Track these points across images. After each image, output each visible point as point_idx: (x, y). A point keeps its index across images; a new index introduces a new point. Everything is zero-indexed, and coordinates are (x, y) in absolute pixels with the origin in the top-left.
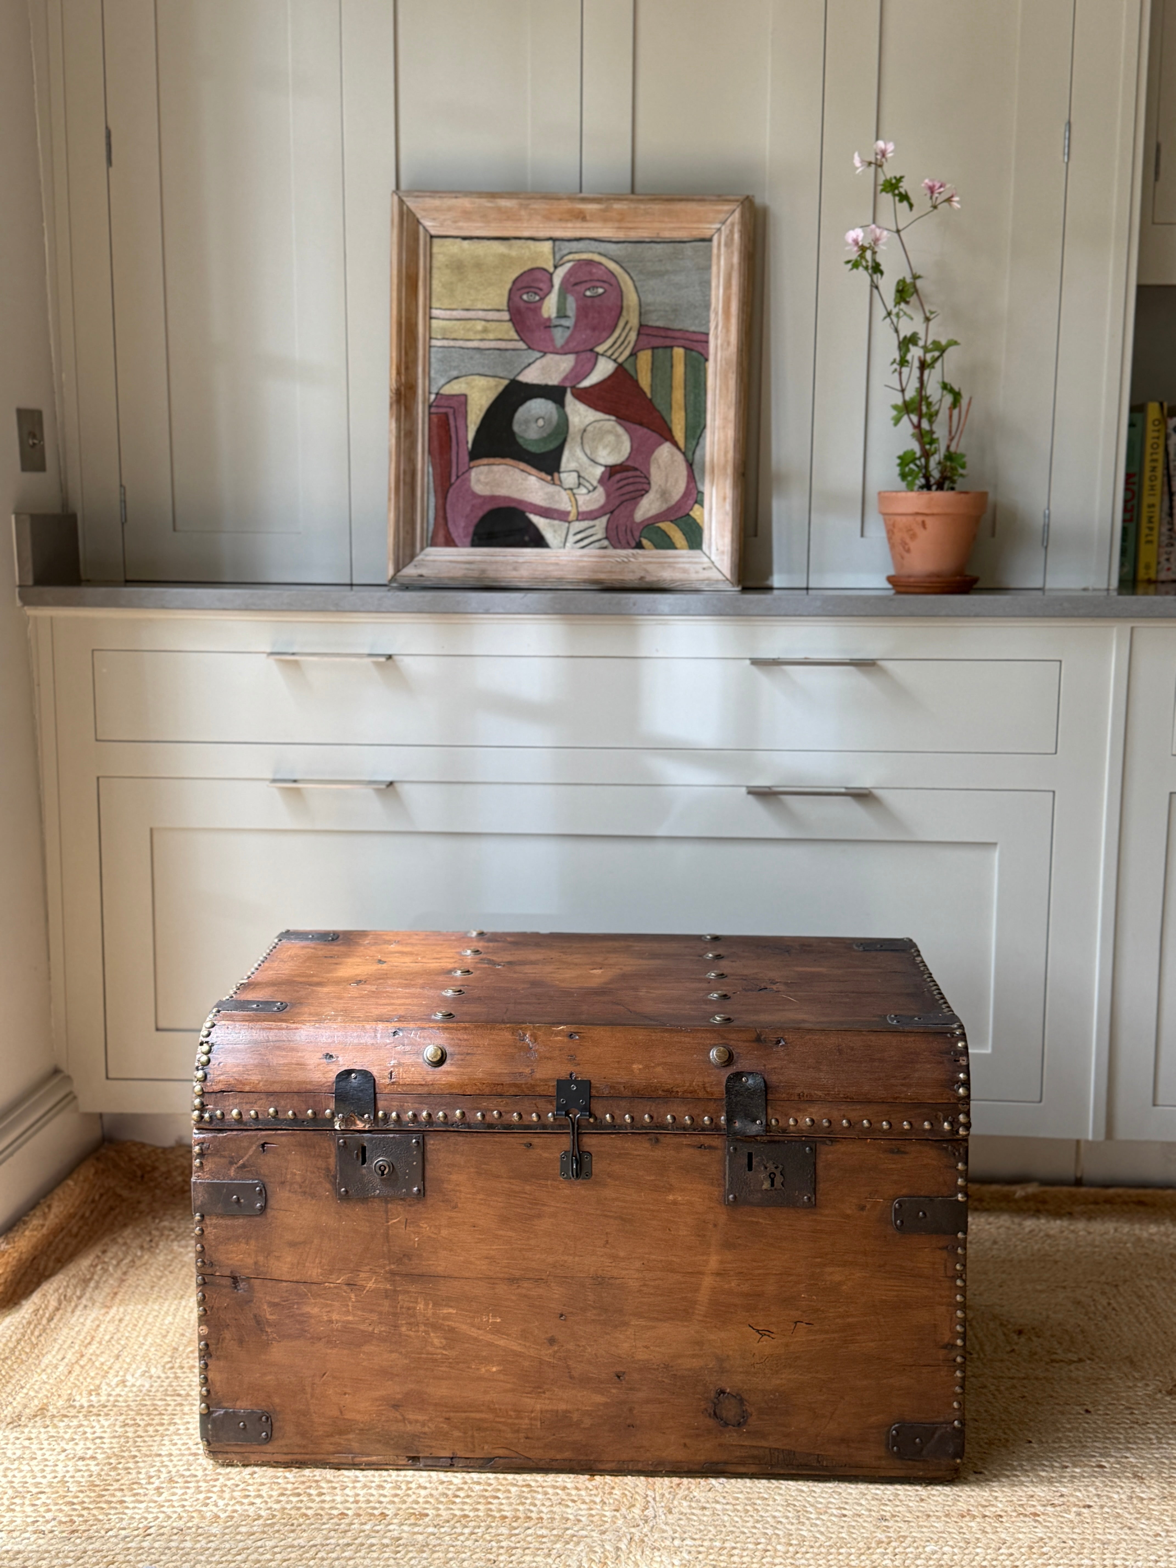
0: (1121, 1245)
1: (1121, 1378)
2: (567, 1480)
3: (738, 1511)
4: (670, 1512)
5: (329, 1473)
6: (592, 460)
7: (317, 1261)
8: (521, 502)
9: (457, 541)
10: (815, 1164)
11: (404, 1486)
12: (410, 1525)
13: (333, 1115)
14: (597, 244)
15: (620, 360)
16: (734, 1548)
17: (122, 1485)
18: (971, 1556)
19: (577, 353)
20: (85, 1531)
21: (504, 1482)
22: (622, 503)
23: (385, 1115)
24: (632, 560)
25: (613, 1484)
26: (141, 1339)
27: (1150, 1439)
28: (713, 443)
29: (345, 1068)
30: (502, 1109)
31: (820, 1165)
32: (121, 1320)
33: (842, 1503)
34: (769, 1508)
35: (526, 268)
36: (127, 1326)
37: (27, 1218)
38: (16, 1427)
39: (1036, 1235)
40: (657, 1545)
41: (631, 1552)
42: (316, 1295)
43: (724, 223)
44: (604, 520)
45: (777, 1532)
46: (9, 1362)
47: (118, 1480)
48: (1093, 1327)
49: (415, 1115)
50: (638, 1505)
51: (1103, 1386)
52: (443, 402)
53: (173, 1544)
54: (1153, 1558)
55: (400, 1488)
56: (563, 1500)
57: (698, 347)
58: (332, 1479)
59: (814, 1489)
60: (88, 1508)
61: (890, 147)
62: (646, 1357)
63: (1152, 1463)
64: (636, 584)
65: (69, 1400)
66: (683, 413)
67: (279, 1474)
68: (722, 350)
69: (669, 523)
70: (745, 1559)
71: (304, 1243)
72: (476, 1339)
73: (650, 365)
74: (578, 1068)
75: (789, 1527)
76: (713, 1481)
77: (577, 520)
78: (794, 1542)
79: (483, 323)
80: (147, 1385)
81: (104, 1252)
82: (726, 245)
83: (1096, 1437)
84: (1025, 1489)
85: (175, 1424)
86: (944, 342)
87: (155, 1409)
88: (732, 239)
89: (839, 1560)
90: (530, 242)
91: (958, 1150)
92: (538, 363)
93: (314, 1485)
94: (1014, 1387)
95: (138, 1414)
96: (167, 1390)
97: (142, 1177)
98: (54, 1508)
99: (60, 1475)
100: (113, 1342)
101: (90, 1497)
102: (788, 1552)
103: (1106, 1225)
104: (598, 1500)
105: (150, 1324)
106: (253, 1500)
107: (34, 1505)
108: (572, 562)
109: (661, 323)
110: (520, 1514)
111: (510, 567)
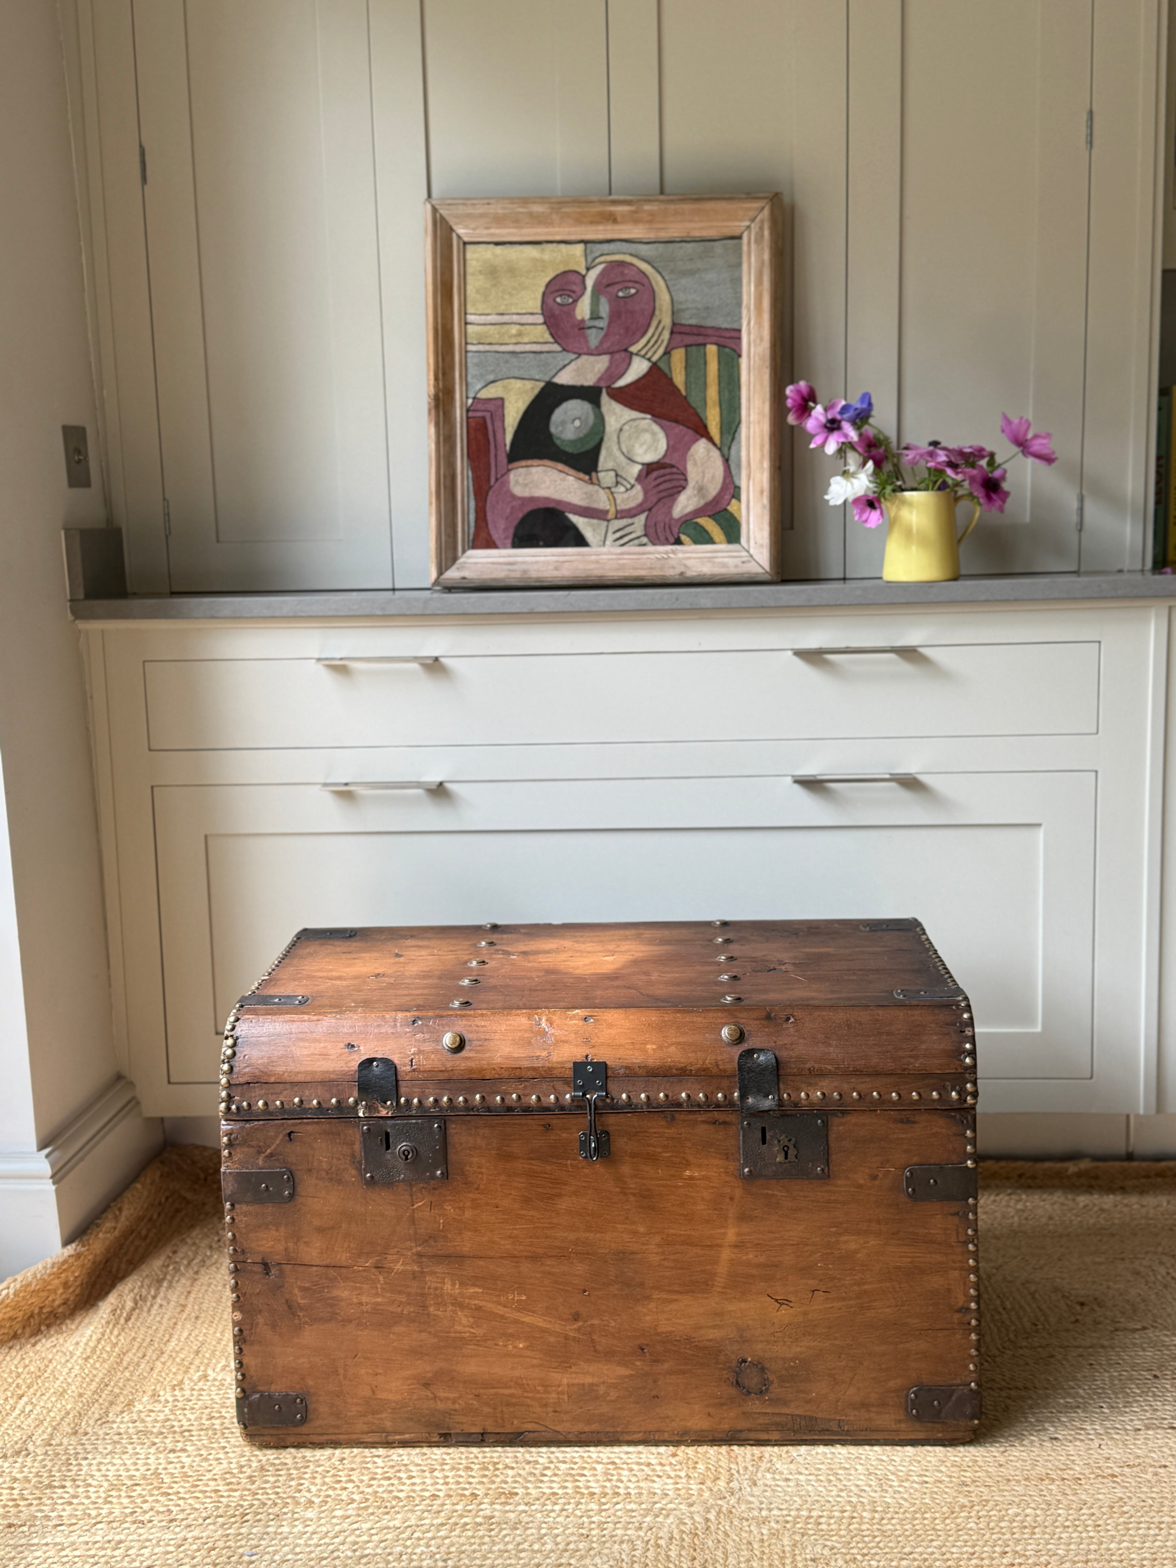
3: (821, 1481)
4: (755, 1484)
8: (559, 502)
9: (498, 542)
11: (491, 1467)
12: (501, 1504)
15: (654, 359)
16: (821, 1517)
17: (215, 1475)
18: (1054, 1517)
20: (183, 1520)
21: (589, 1460)
22: (659, 500)
24: (672, 556)
25: (695, 1459)
26: (218, 1335)
28: (748, 438)
29: (367, 1057)
32: (196, 1318)
33: (922, 1470)
34: (851, 1477)
35: (558, 272)
36: (203, 1323)
37: (99, 1221)
38: (105, 1423)
39: (1091, 1210)
40: (745, 1515)
41: (720, 1523)
43: (753, 220)
44: (643, 517)
45: (861, 1499)
46: (91, 1361)
47: (210, 1471)
48: (1153, 1297)
50: (723, 1478)
52: (480, 406)
53: (270, 1530)
55: (487, 1469)
56: (648, 1475)
57: (731, 343)
58: (420, 1462)
60: (184, 1498)
64: (677, 579)
65: (154, 1395)
66: (718, 409)
68: (755, 346)
69: (707, 518)
70: (834, 1527)
73: (684, 364)
75: (873, 1494)
77: (616, 518)
78: (879, 1509)
79: (518, 327)
81: (175, 1252)
82: (756, 241)
83: (1166, 1400)
84: (1101, 1452)
88: (762, 236)
89: (925, 1525)
90: (563, 246)
92: (573, 366)
93: (403, 1468)
94: (1082, 1355)
95: (223, 1407)
97: (206, 1179)
98: (150, 1499)
99: (153, 1467)
100: (192, 1339)
101: (184, 1487)
102: (874, 1518)
103: (1159, 1198)
104: (683, 1474)
106: (344, 1485)
107: (130, 1497)
108: (612, 559)
109: (693, 322)
110: (608, 1491)
111: (551, 567)
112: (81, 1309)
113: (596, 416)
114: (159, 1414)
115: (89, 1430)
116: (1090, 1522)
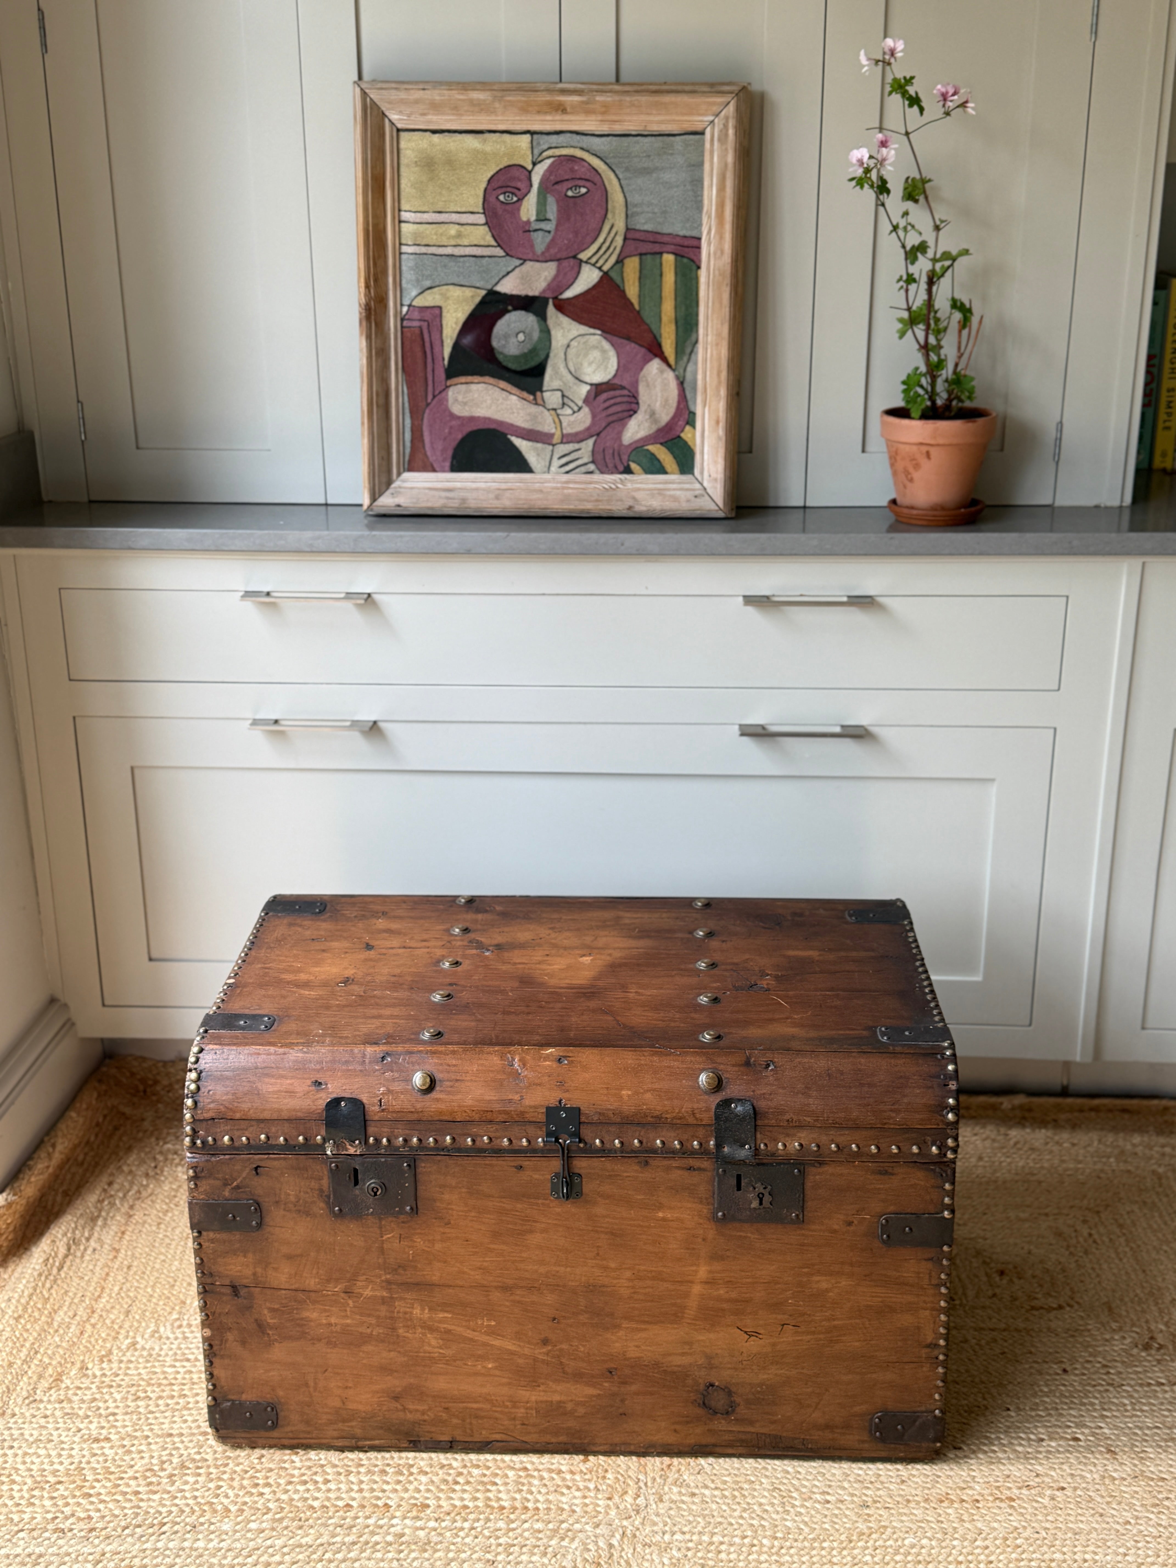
0: (1104, 1160)
1: (1099, 1329)
2: (562, 1462)
3: (726, 1497)
4: (661, 1501)
5: (333, 1456)
6: (577, 378)
7: (314, 1271)
8: (501, 423)
9: (435, 466)
10: (803, 1184)
11: (405, 1472)
12: (413, 1518)
13: (324, 1140)
14: (578, 137)
15: (605, 268)
16: (722, 1543)
17: (137, 1472)
18: (948, 1550)
19: (558, 260)
20: (102, 1529)
21: (502, 1465)
22: (609, 424)
23: (376, 1140)
24: (620, 486)
25: (606, 1466)
26: (149, 1290)
27: (1125, 1405)
28: (705, 360)
29: (334, 1096)
30: (492, 1135)
31: (808, 1185)
32: (129, 1267)
33: (825, 1485)
34: (756, 1494)
35: (502, 166)
36: (135, 1273)
37: (31, 1163)
38: (31, 1403)
39: (1021, 1149)
40: (648, 1540)
41: (623, 1550)
42: (314, 1302)
43: (717, 115)
44: (590, 442)
45: (763, 1522)
46: (22, 1321)
47: (132, 1466)
48: (1073, 1265)
49: (405, 1140)
50: (630, 1492)
51: (1081, 1340)
53: (186, 1544)
54: (1121, 1550)
55: (402, 1474)
56: (558, 1486)
57: (691, 253)
58: (337, 1462)
59: (800, 1469)
60: (104, 1501)
61: (900, 46)
62: (638, 1355)
63: (1125, 1434)
64: (625, 513)
65: (82, 1368)
66: (673, 327)
67: (286, 1458)
68: (715, 258)
69: (659, 446)
70: (733, 1556)
71: (301, 1255)
72: (471, 1340)
73: (637, 274)
74: (567, 1095)
75: (774, 1516)
76: (701, 1461)
77: (562, 443)
78: (779, 1535)
79: (457, 227)
80: (157, 1348)
81: (110, 1184)
82: (719, 140)
83: (1072, 1402)
84: (1002, 1467)
85: (185, 1396)
86: (954, 253)
87: (166, 1378)
88: (726, 135)
89: (822, 1556)
90: (506, 137)
91: (946, 1172)
93: (319, 1470)
94: (995, 1341)
95: (149, 1385)
96: (176, 1354)
98: (72, 1501)
99: (76, 1461)
100: (123, 1295)
101: (106, 1487)
102: (773, 1547)
103: (1090, 1135)
104: (592, 1486)
105: (157, 1270)
106: (262, 1490)
107: (53, 1498)
108: (557, 488)
109: (648, 227)
110: (518, 1504)
111: (491, 496)
112: (14, 1255)
113: (541, 331)
114: (86, 1392)
115: (17, 1410)
116: (982, 1557)
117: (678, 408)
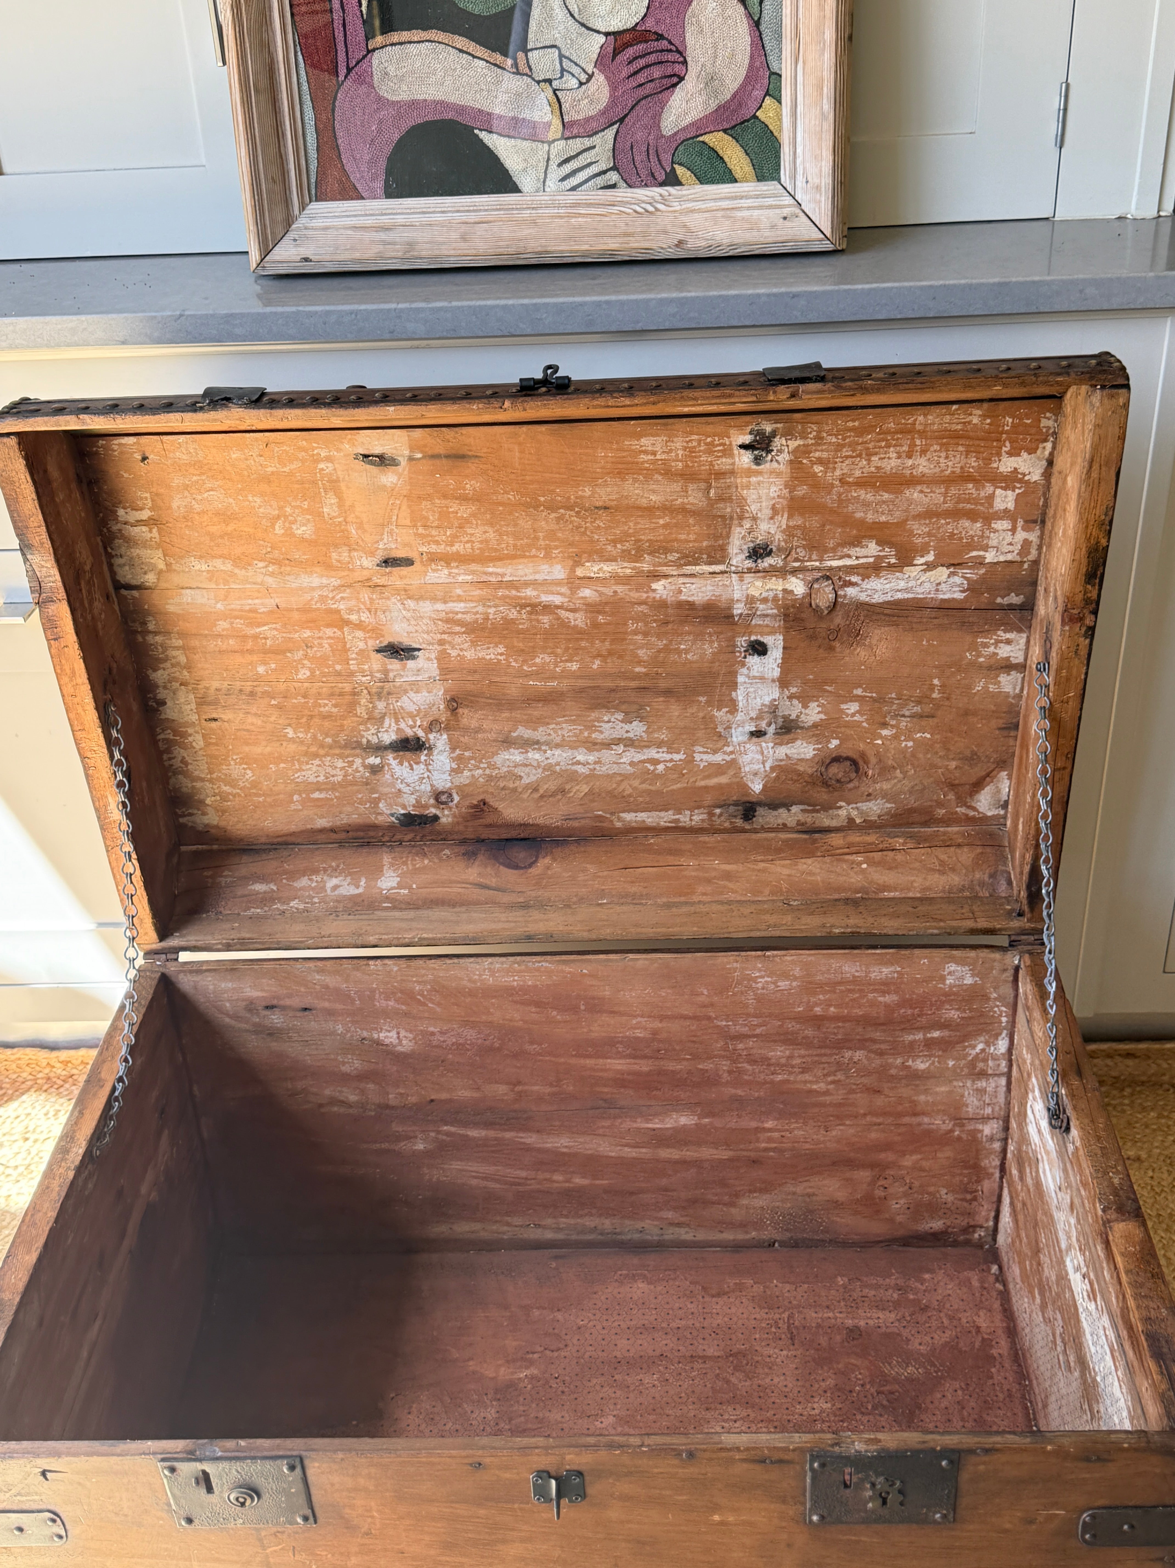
8: (462, 109)
24: (661, 207)
44: (610, 133)
64: (672, 253)
108: (560, 217)
111: (454, 235)
117: (751, 66)
